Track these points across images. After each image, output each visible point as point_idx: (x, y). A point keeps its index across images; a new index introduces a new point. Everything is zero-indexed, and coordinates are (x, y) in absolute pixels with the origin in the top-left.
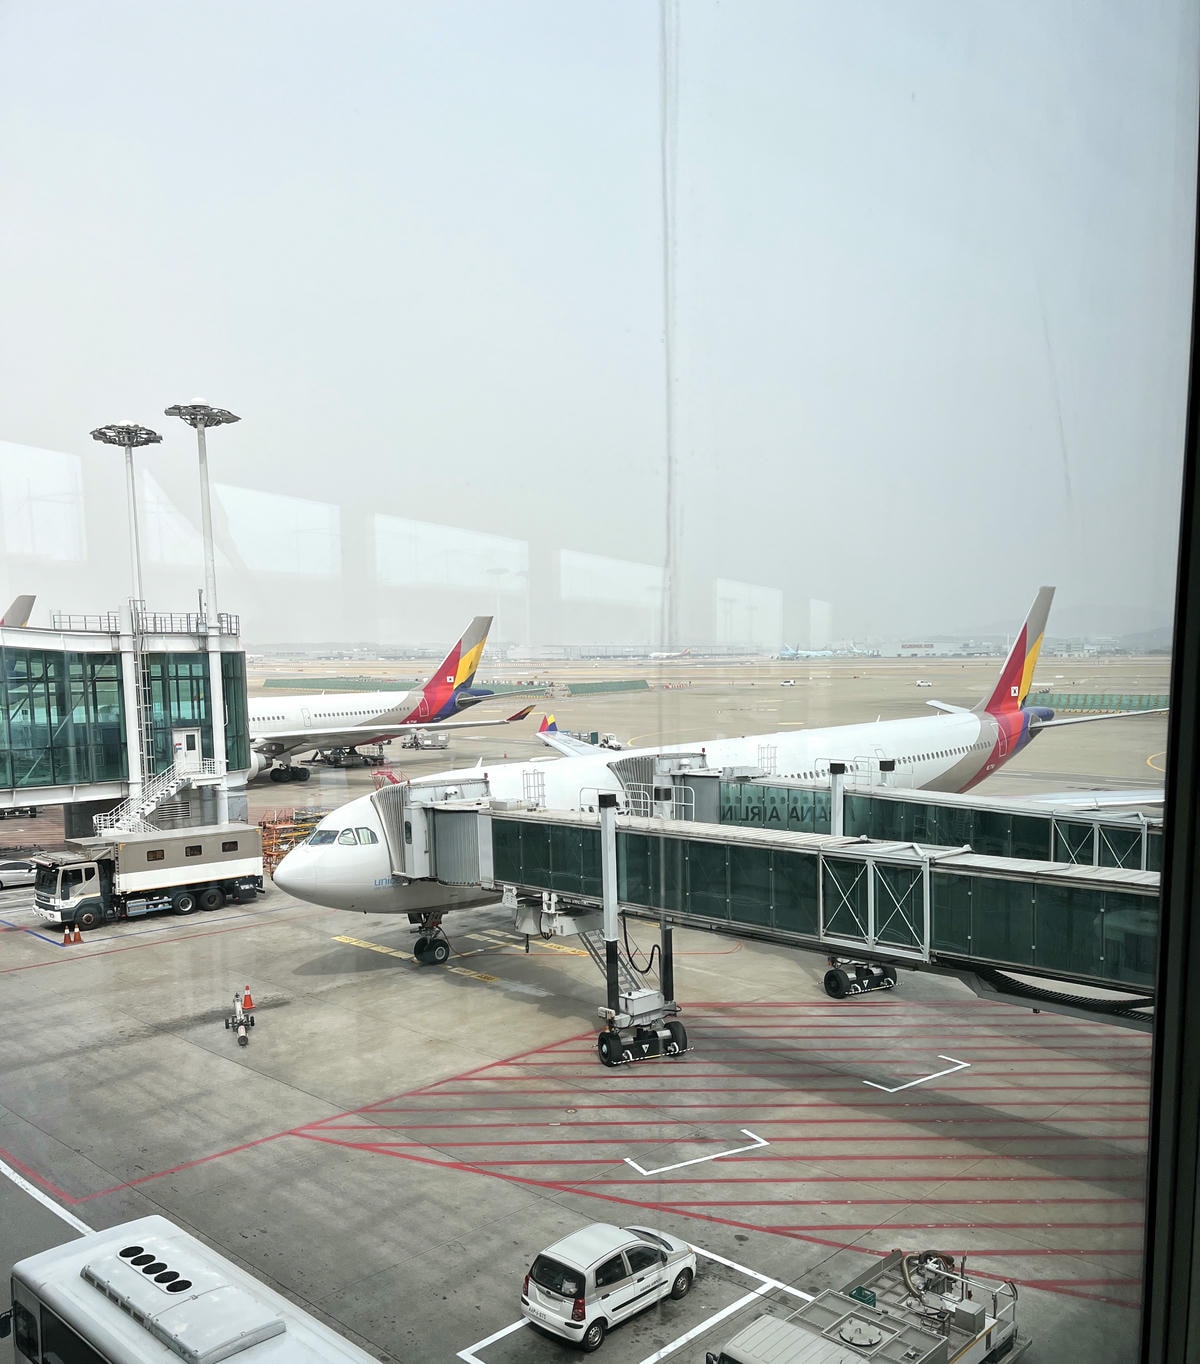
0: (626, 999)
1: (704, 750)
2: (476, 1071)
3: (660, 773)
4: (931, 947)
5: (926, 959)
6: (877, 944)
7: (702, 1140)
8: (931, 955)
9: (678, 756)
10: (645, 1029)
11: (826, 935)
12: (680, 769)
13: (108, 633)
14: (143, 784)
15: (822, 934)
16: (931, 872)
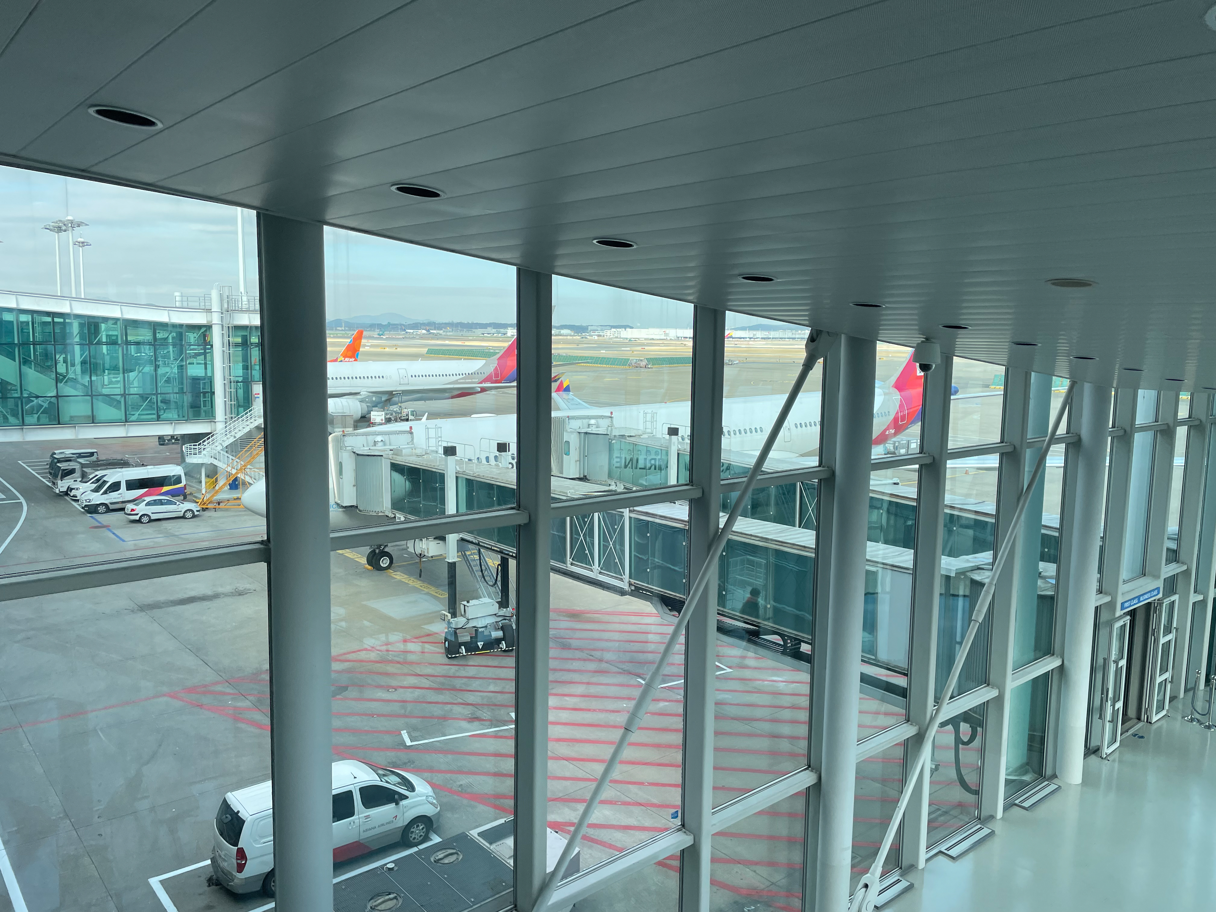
0: (465, 605)
1: (612, 413)
2: (345, 654)
3: (569, 430)
4: (630, 577)
5: (626, 587)
6: (600, 573)
7: (474, 719)
8: (630, 584)
9: (590, 418)
10: (480, 630)
11: (572, 564)
12: (589, 428)
13: (204, 309)
14: (226, 423)
15: (569, 563)
16: (630, 518)
